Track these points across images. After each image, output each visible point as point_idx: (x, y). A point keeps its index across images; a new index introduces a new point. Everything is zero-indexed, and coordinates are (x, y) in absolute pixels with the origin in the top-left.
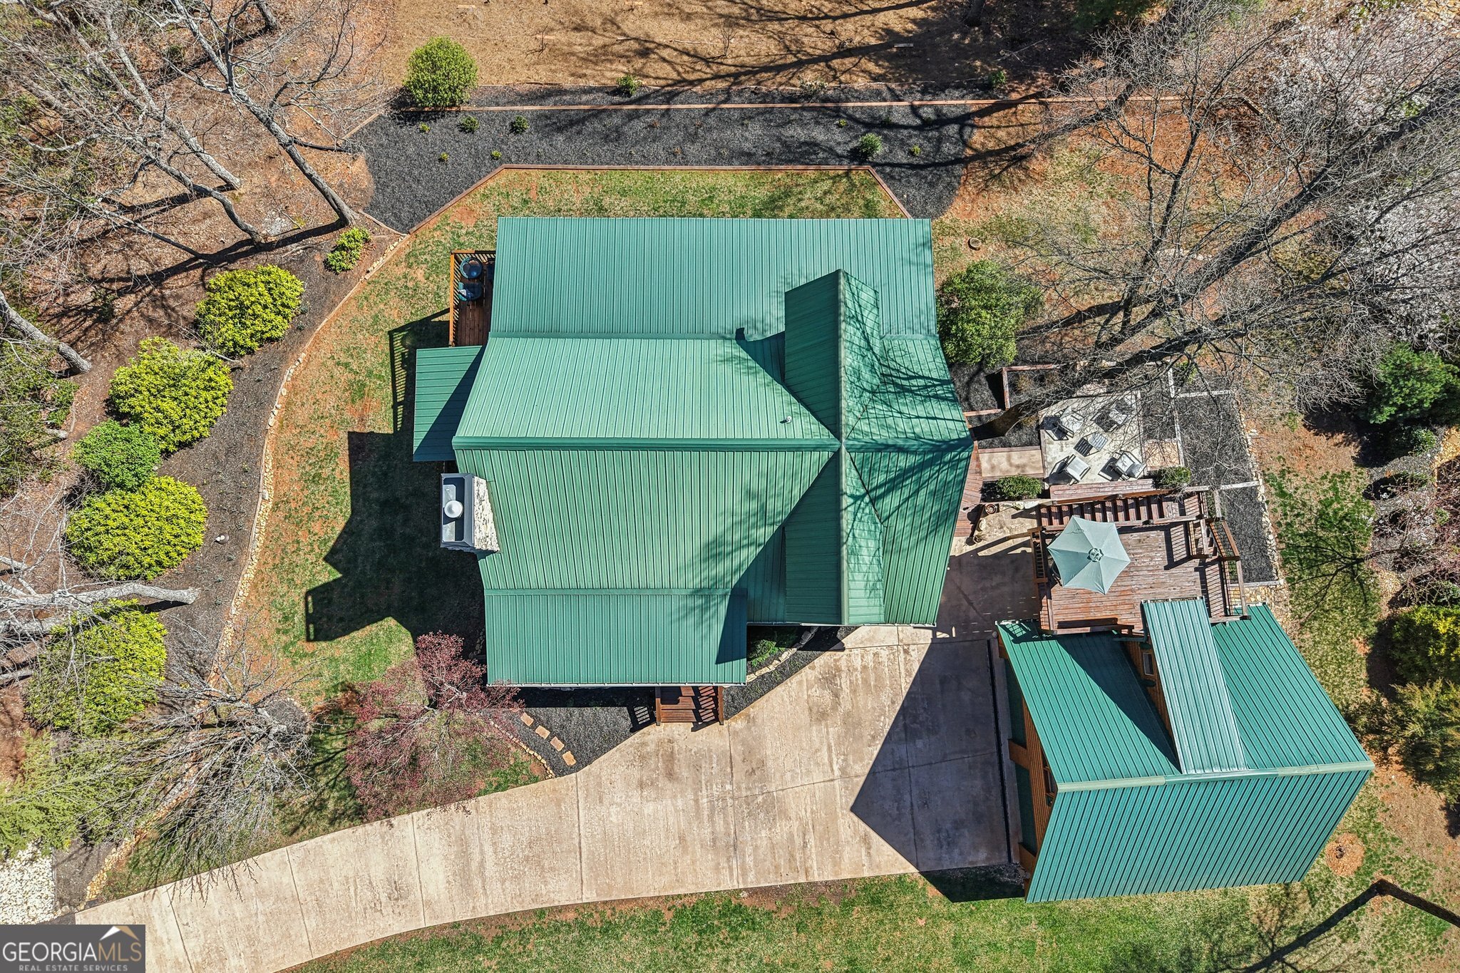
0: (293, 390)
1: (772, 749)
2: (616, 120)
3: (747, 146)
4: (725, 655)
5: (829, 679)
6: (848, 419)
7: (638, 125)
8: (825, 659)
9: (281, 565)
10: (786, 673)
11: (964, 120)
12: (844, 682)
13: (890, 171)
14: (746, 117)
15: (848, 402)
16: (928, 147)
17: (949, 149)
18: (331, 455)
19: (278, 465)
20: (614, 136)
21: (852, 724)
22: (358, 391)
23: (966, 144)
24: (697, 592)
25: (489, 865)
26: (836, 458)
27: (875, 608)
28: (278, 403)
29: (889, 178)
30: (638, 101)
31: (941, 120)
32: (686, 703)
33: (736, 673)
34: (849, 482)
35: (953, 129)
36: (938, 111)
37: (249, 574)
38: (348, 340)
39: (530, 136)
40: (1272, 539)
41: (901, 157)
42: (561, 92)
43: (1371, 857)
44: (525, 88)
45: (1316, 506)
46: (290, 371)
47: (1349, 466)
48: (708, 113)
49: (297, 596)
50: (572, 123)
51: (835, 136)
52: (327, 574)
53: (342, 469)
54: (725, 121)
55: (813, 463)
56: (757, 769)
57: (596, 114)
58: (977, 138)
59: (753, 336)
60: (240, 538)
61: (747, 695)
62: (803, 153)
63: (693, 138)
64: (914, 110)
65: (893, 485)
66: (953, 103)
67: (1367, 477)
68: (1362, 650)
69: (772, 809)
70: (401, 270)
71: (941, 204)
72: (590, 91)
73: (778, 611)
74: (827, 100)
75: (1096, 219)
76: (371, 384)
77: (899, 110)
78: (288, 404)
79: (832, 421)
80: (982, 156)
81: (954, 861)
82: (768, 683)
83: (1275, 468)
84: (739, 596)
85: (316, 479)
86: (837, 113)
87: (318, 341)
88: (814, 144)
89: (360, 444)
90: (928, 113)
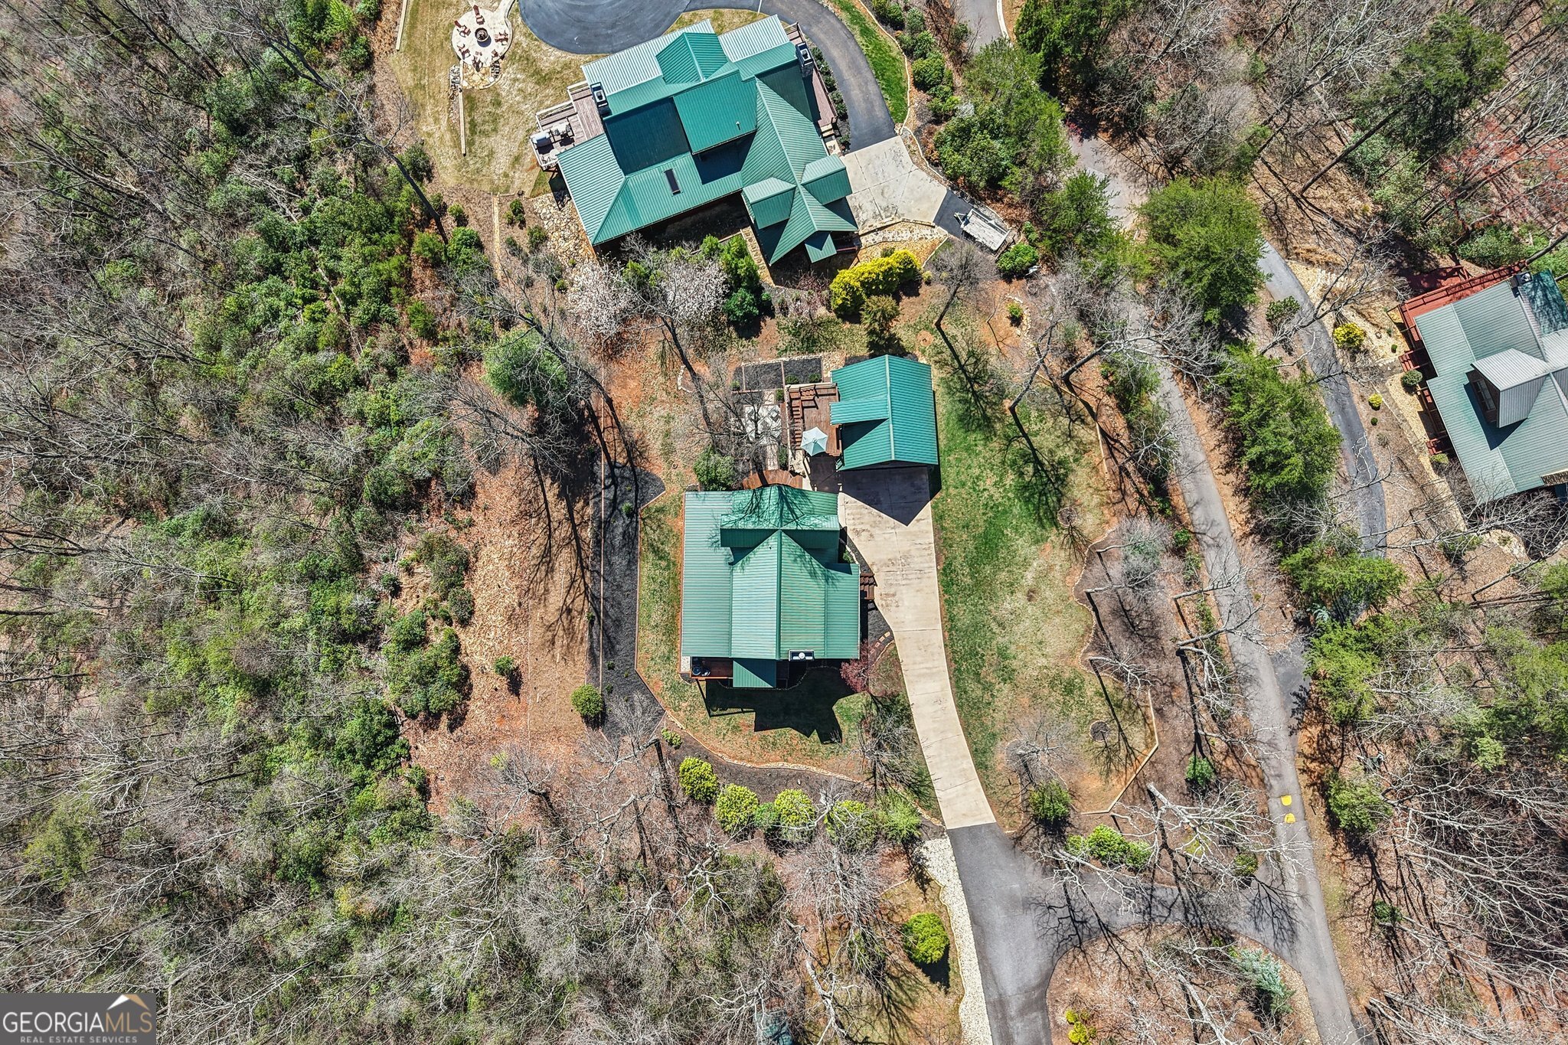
0: (734, 758)
1: (884, 556)
2: (609, 622)
3: (624, 563)
4: (849, 572)
5: (858, 533)
6: (771, 527)
7: (611, 612)
8: (850, 534)
9: (811, 754)
10: (855, 550)
11: (612, 465)
12: (859, 527)
13: (641, 500)
14: (609, 563)
15: (765, 526)
16: (626, 482)
17: (627, 474)
18: (764, 738)
19: (768, 761)
20: (618, 623)
21: (874, 525)
22: (736, 729)
23: (625, 466)
24: (827, 581)
25: (929, 665)
26: (785, 531)
27: (833, 518)
28: (741, 763)
29: (643, 501)
30: (598, 613)
31: (612, 475)
32: (866, 588)
33: (855, 567)
34: (792, 526)
35: (617, 471)
36: (607, 477)
37: (815, 769)
38: (713, 735)
39: (617, 661)
40: (805, 357)
41: (632, 495)
42: (591, 648)
43: (927, 328)
44: (588, 666)
45: (790, 337)
46: (726, 759)
47: (774, 321)
48: (606, 581)
49: (823, 748)
50: (610, 642)
51: (620, 525)
52: (815, 736)
53: (770, 734)
54: (611, 572)
55: (785, 538)
56: (892, 562)
57: (605, 631)
58: (621, 460)
59: (732, 559)
60: (799, 774)
61: (864, 565)
62: (630, 539)
63: (619, 587)
64: (606, 488)
65: (793, 512)
66: (602, 469)
67: (778, 315)
68: (848, 325)
69: (906, 556)
70: (682, 714)
71: (655, 479)
72: (591, 636)
73: (833, 551)
74: (599, 527)
75: (664, 413)
76: (733, 723)
77: (607, 495)
78: (742, 759)
79: (771, 532)
80: (630, 459)
81: (927, 487)
82: (859, 556)
83: (775, 352)
84: (828, 566)
85: (774, 744)
86: (607, 522)
87: (714, 749)
88: (624, 534)
89: (759, 727)
90: (608, 482)
